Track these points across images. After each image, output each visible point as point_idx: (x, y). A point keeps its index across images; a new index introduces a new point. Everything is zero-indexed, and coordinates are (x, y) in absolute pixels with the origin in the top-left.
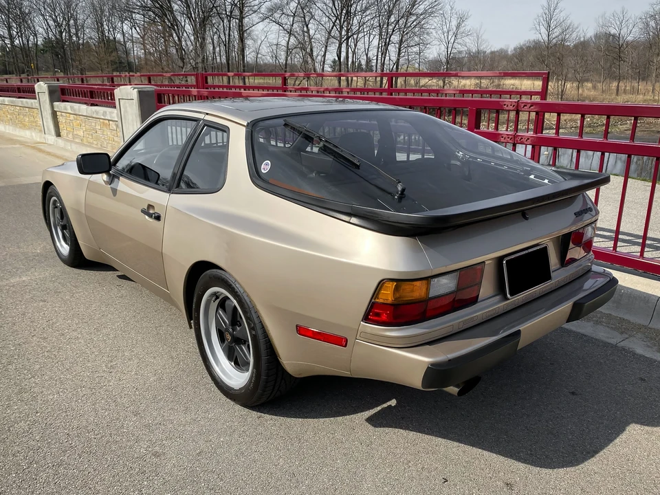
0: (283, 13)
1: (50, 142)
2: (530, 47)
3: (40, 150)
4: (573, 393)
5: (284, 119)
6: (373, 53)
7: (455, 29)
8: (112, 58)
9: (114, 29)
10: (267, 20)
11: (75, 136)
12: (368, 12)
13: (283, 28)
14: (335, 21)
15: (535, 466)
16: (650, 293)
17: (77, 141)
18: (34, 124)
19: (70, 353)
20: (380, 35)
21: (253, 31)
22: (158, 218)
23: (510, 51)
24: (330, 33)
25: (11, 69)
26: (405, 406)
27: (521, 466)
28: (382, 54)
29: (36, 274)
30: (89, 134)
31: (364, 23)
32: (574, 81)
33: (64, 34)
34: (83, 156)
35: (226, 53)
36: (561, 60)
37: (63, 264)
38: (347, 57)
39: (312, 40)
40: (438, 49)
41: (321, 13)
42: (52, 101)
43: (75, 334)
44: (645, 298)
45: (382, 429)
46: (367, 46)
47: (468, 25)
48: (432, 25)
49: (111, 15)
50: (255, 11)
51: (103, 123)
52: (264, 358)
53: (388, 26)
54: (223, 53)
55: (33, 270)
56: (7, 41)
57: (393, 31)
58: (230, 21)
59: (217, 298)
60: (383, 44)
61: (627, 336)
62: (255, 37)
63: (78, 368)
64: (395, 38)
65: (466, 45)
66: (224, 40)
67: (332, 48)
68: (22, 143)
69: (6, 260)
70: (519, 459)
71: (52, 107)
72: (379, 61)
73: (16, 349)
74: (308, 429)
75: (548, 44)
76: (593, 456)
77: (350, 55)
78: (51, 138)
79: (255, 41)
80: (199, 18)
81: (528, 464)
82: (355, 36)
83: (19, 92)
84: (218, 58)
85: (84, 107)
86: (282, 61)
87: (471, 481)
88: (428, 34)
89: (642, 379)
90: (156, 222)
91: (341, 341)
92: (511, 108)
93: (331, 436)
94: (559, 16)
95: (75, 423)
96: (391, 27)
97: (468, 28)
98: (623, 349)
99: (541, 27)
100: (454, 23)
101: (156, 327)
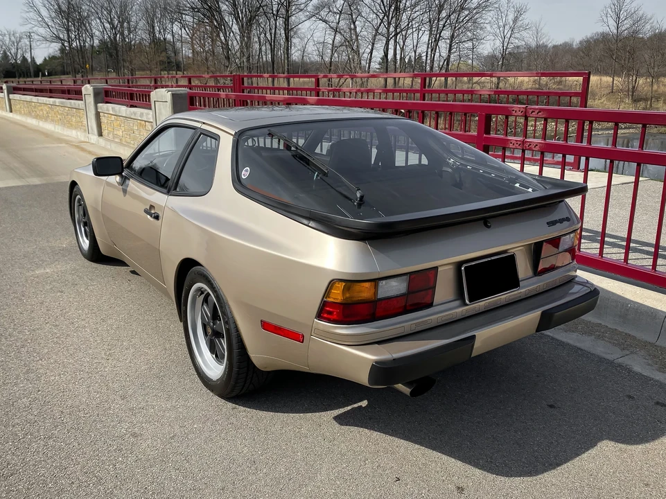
0: (330, 11)
1: (92, 141)
2: (598, 40)
3: (83, 150)
4: (551, 406)
5: (269, 128)
6: (422, 49)
7: (511, 23)
8: (161, 58)
9: (164, 30)
10: (313, 19)
11: (115, 136)
12: (417, 9)
13: (329, 25)
14: (383, 18)
15: (491, 473)
16: (659, 308)
17: (117, 140)
18: (80, 124)
19: (75, 340)
20: (431, 30)
21: (299, 29)
22: (157, 218)
23: (576, 44)
24: (377, 30)
25: (68, 71)
26: (375, 408)
27: (478, 472)
28: (432, 50)
29: (58, 266)
30: (127, 134)
31: (413, 19)
32: (649, 76)
33: (118, 35)
34: (98, 159)
35: (271, 52)
36: (632, 53)
37: (83, 258)
38: (395, 54)
39: (359, 38)
40: (492, 44)
41: (368, 10)
42: (96, 102)
43: (83, 323)
44: (651, 313)
45: (348, 427)
46: (417, 42)
47: (527, 18)
48: (486, 19)
49: (163, 16)
50: (301, 10)
51: (140, 123)
52: (236, 351)
53: (438, 21)
54: (269, 52)
55: (57, 262)
56: (66, 44)
57: (444, 26)
58: (276, 20)
59: (202, 293)
60: (433, 40)
61: (628, 352)
62: (303, 36)
63: (81, 355)
64: (446, 33)
65: (524, 39)
66: (269, 39)
67: (379, 45)
68: (67, 142)
69: (34, 252)
70: (476, 465)
71: (96, 108)
72: (429, 58)
73: (30, 334)
74: (276, 422)
75: (617, 37)
76: (554, 468)
77: (398, 52)
78: (94, 138)
79: (302, 39)
80: (247, 17)
81: (485, 470)
82: (404, 33)
83: (69, 93)
84: (264, 57)
85: (124, 108)
86: (327, 59)
87: (423, 481)
88: (481, 29)
89: (630, 397)
90: (155, 221)
91: (298, 337)
92: (519, 113)
93: (298, 430)
94: (629, 6)
95: (70, 403)
96: (442, 23)
97: (526, 22)
98: (620, 365)
99: (610, 19)
100: (511, 17)
101: (156, 320)
